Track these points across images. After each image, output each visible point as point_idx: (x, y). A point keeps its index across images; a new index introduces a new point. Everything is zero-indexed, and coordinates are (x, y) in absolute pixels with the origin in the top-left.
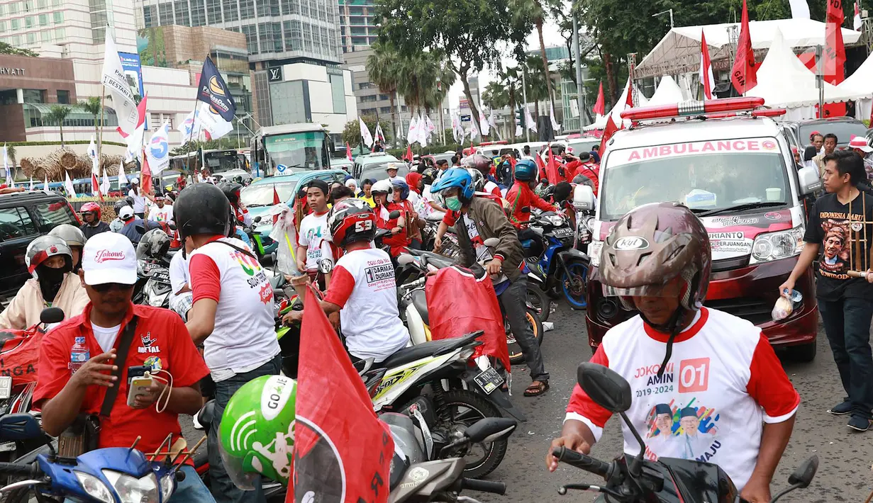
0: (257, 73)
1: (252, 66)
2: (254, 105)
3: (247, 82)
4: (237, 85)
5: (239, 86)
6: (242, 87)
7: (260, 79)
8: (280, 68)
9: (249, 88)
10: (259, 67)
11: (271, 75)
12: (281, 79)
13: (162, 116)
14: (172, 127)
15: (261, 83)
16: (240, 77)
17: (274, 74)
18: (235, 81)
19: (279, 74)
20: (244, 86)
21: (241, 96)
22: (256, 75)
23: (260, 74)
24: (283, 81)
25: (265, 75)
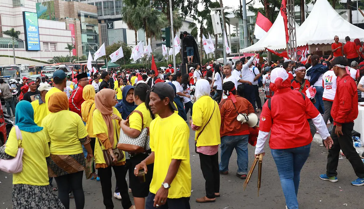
0: (102, 25)
1: (100, 21)
2: (100, 40)
3: (97, 29)
4: (91, 30)
5: (92, 31)
6: (94, 31)
7: (103, 27)
8: (113, 23)
9: (97, 32)
10: (103, 22)
11: (108, 26)
12: (113, 28)
13: (49, 44)
14: (55, 49)
15: (104, 29)
16: (93, 26)
17: (110, 25)
18: (90, 28)
19: (112, 25)
20: (95, 31)
21: (93, 36)
22: (101, 26)
23: (103, 26)
24: (114, 29)
25: (105, 26)
